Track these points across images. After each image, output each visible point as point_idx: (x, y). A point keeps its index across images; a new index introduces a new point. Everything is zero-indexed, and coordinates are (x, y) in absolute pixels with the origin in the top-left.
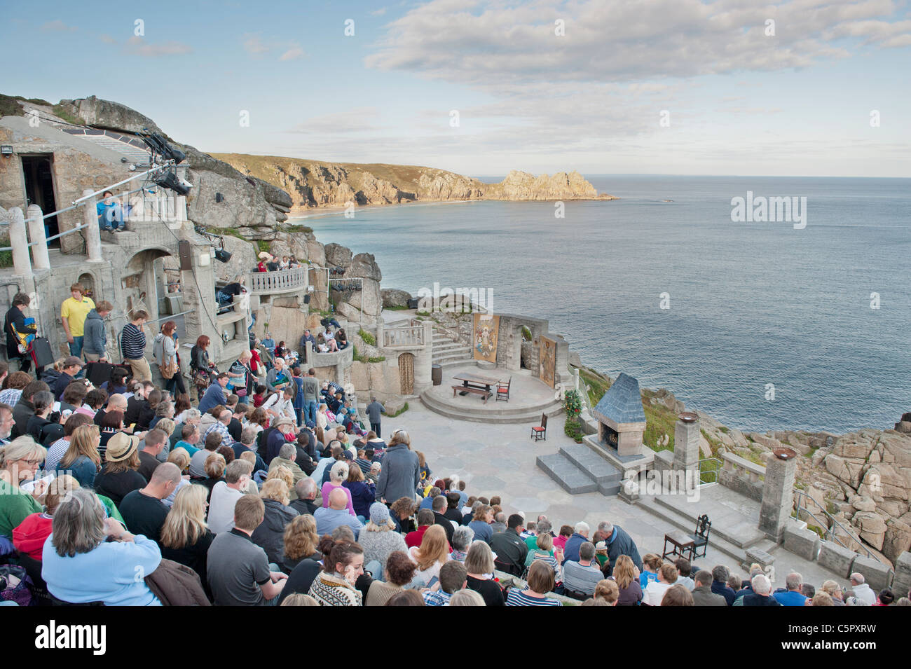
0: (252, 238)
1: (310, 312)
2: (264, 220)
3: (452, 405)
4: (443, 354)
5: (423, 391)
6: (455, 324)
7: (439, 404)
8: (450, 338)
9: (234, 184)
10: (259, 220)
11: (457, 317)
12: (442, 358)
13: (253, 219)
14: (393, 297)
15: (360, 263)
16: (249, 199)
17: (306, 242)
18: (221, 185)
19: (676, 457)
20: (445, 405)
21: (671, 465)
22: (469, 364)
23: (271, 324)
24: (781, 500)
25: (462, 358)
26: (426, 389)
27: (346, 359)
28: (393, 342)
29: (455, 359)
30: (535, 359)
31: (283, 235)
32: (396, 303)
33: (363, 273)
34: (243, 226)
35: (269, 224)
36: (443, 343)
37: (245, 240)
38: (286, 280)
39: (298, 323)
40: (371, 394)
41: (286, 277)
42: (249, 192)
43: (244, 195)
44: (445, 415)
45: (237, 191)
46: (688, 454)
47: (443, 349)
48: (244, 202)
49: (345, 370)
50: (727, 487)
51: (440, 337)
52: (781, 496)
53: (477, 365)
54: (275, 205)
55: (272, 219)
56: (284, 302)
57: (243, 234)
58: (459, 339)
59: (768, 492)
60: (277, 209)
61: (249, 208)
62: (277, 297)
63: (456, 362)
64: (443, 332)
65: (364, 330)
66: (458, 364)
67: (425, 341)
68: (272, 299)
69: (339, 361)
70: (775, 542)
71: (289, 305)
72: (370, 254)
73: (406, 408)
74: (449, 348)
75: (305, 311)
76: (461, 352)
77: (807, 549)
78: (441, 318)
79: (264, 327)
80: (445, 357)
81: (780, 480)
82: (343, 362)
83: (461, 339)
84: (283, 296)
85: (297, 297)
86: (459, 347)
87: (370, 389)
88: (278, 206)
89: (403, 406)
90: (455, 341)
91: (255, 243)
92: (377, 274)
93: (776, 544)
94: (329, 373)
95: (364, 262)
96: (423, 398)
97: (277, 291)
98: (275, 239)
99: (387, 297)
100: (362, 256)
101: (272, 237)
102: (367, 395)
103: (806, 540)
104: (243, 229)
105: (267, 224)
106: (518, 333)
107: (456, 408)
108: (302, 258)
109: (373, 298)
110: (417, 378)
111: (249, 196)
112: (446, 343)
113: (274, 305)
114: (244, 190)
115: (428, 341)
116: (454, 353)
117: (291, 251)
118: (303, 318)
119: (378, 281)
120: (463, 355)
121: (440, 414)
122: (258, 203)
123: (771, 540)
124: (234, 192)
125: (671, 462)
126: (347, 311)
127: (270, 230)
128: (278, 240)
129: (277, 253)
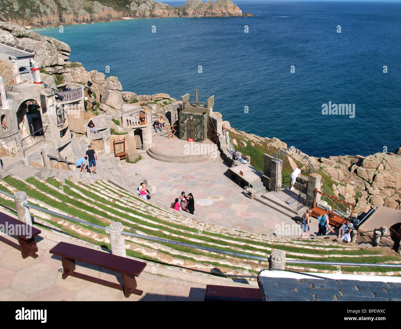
0: (52, 73)
1: (87, 111)
2: (57, 62)
3: (164, 155)
5: (148, 148)
7: (157, 154)
9: (40, 44)
10: (54, 63)
11: (163, 106)
13: (52, 62)
14: (127, 96)
15: (110, 82)
16: (49, 52)
17: (81, 72)
18: (34, 45)
26: (150, 147)
27: (107, 135)
31: (69, 70)
33: (113, 87)
34: (47, 67)
35: (61, 64)
37: (49, 74)
42: (49, 48)
43: (47, 50)
44: (161, 160)
45: (42, 48)
48: (47, 54)
49: (107, 140)
51: (155, 118)
54: (62, 52)
57: (47, 71)
60: (63, 54)
61: (50, 56)
64: (156, 115)
65: (115, 118)
67: (148, 122)
69: (104, 136)
71: (75, 108)
73: (140, 158)
75: (84, 111)
85: (79, 103)
89: (138, 157)
91: (54, 75)
92: (119, 87)
94: (99, 143)
95: (113, 82)
96: (149, 152)
97: (69, 102)
98: (64, 72)
99: (124, 96)
100: (111, 78)
101: (62, 71)
105: (59, 64)
107: (166, 156)
108: (80, 82)
109: (118, 101)
110: (144, 142)
111: (49, 50)
114: (46, 47)
117: (74, 78)
118: (83, 114)
119: (120, 91)
121: (158, 160)
122: (54, 53)
124: (41, 49)
126: (105, 108)
127: (61, 67)
128: (66, 73)
129: (66, 80)
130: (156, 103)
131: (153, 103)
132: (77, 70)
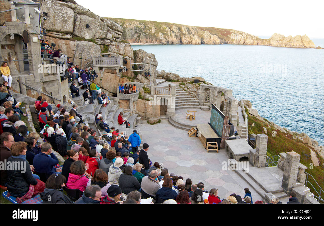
0: (100, 44)
1: (122, 76)
2: (106, 36)
3: (179, 122)
4: (187, 102)
5: (170, 116)
6: (195, 90)
7: (174, 121)
8: (192, 96)
9: (94, 21)
10: (104, 36)
11: (197, 87)
12: (185, 104)
13: (102, 36)
14: (171, 76)
17: (125, 47)
18: (89, 21)
19: (256, 151)
20: (176, 122)
21: (254, 155)
22: (197, 108)
23: (103, 79)
24: (290, 174)
25: (195, 105)
26: (171, 115)
27: (134, 97)
28: (158, 93)
29: (191, 105)
30: (225, 107)
31: (114, 43)
32: (172, 79)
33: (148, 62)
34: (97, 39)
35: (109, 38)
36: (188, 97)
37: (97, 44)
38: (110, 61)
39: (116, 80)
40: (146, 114)
41: (110, 60)
42: (101, 24)
43: (99, 26)
45: (95, 24)
46: (260, 150)
47: (187, 100)
48: (98, 28)
49: (133, 102)
50: (280, 168)
51: (187, 95)
52: (290, 171)
53: (201, 108)
54: (115, 31)
55: (110, 36)
56: (110, 71)
57: (97, 42)
58: (196, 97)
59: (286, 169)
60: (116, 33)
61: (100, 31)
62: (106, 68)
63: (191, 106)
64: (189, 93)
65: (146, 86)
66: (192, 107)
68: (104, 69)
69: (131, 98)
70: (286, 194)
71: (112, 72)
72: (153, 54)
73: (159, 122)
74: (190, 100)
75: (119, 76)
76: (195, 102)
77: (299, 198)
78: (190, 87)
79: (99, 80)
80: (187, 103)
81: (290, 164)
82: (132, 98)
83: (197, 96)
84: (109, 68)
85: (116, 69)
86: (195, 100)
87: (145, 112)
88: (116, 32)
89: (158, 121)
90: (193, 97)
91: (102, 46)
92: (155, 63)
93: (287, 194)
94: (126, 103)
95: (149, 57)
97: (106, 66)
98: (111, 45)
99: (168, 76)
100: (149, 54)
101: (109, 44)
102: (143, 114)
103: (299, 194)
104: (97, 40)
105: (108, 38)
106: (219, 95)
107: (180, 124)
108: (122, 53)
109: (152, 73)
110: (168, 110)
111: (100, 26)
112: (190, 97)
113: (105, 72)
114: (98, 24)
115: (173, 94)
116: (192, 102)
117: (117, 50)
118: (118, 78)
119: (156, 66)
120: (195, 103)
121: (173, 126)
122: (104, 29)
123: (285, 193)
124: (94, 24)
125: (255, 153)
126: (140, 78)
127: (109, 41)
128: (112, 45)
129: (111, 50)
130: (192, 84)
131: (189, 83)
132: (122, 45)
